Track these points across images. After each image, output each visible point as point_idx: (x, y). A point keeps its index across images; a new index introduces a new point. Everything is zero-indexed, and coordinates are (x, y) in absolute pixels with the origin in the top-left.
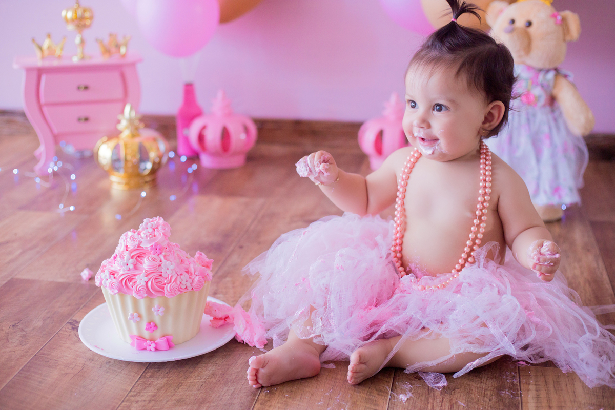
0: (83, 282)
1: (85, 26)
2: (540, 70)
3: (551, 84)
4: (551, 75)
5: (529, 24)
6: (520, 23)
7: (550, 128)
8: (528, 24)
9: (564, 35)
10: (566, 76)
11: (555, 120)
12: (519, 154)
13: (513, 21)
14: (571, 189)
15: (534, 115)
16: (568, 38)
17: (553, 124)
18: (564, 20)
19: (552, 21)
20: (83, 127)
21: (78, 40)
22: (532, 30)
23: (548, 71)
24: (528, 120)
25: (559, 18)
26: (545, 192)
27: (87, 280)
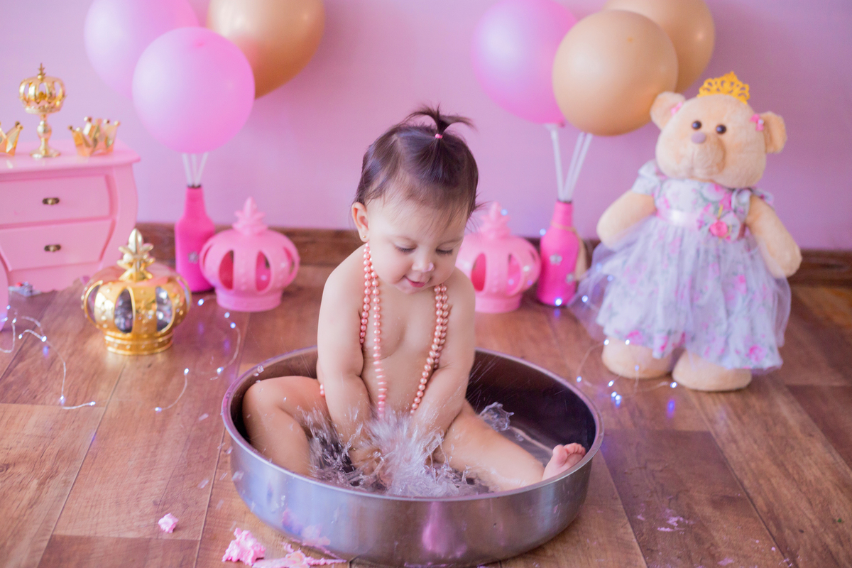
0: (166, 537)
1: (53, 109)
2: (732, 190)
3: (747, 208)
4: (745, 197)
5: (722, 129)
6: (709, 128)
7: (745, 268)
8: (719, 129)
9: (766, 145)
10: (762, 197)
11: (752, 257)
12: (703, 301)
13: (698, 125)
14: (771, 348)
15: (725, 252)
16: (771, 150)
17: (748, 262)
18: (766, 124)
19: (753, 125)
20: (52, 258)
21: (40, 129)
22: (726, 137)
23: (740, 191)
24: (718, 257)
25: (761, 122)
26: (737, 352)
27: (171, 531)
